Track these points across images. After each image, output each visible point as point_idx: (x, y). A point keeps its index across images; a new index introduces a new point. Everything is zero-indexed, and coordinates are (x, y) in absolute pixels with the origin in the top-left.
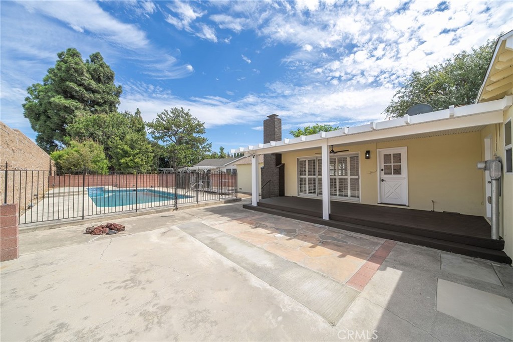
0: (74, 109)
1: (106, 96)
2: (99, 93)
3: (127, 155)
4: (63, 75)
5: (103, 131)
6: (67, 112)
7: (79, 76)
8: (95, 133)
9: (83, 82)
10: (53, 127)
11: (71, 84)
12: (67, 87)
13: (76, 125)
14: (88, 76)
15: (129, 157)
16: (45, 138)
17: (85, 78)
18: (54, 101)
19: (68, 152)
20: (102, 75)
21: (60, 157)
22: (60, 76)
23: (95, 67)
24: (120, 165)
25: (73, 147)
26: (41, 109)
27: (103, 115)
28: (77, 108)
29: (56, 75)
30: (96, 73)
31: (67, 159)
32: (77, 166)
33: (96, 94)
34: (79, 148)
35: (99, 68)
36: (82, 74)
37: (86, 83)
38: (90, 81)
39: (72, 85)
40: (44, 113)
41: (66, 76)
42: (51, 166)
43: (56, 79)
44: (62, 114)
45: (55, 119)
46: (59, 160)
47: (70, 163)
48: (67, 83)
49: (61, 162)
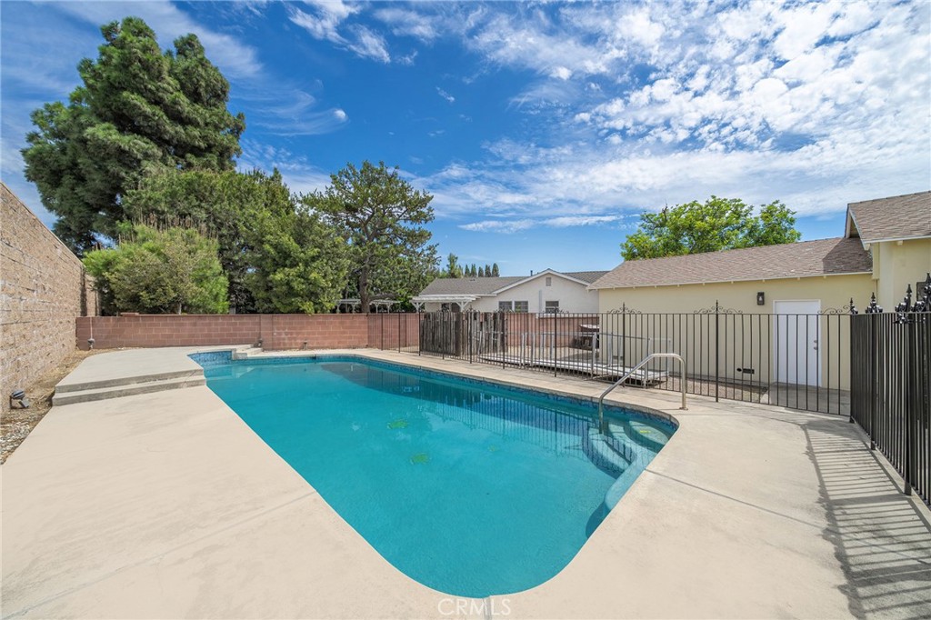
0: (140, 156)
1: (210, 132)
2: (197, 125)
3: (288, 262)
4: (114, 74)
5: (207, 211)
6: (124, 165)
7: (152, 79)
8: (190, 214)
9: (160, 94)
10: (92, 201)
11: (133, 96)
12: (125, 104)
13: (146, 193)
14: (172, 82)
15: (292, 266)
16: (73, 228)
17: (165, 85)
18: (93, 135)
19: (131, 253)
20: (203, 84)
21: (108, 264)
22: (108, 78)
23: (187, 64)
24: (269, 289)
25: (144, 240)
26: (65, 160)
27: (206, 173)
28: (147, 156)
29: (97, 76)
30: (191, 79)
31: (129, 271)
32: (154, 291)
33: (190, 128)
34: (158, 244)
35: (197, 66)
36: (159, 77)
37: (167, 98)
38: (177, 94)
39: (135, 99)
40: (71, 169)
41: (122, 76)
42: (83, 290)
43: (99, 85)
44: (113, 167)
45: (97, 181)
46: (106, 274)
47: (135, 282)
48: (125, 94)
49: (112, 278)
